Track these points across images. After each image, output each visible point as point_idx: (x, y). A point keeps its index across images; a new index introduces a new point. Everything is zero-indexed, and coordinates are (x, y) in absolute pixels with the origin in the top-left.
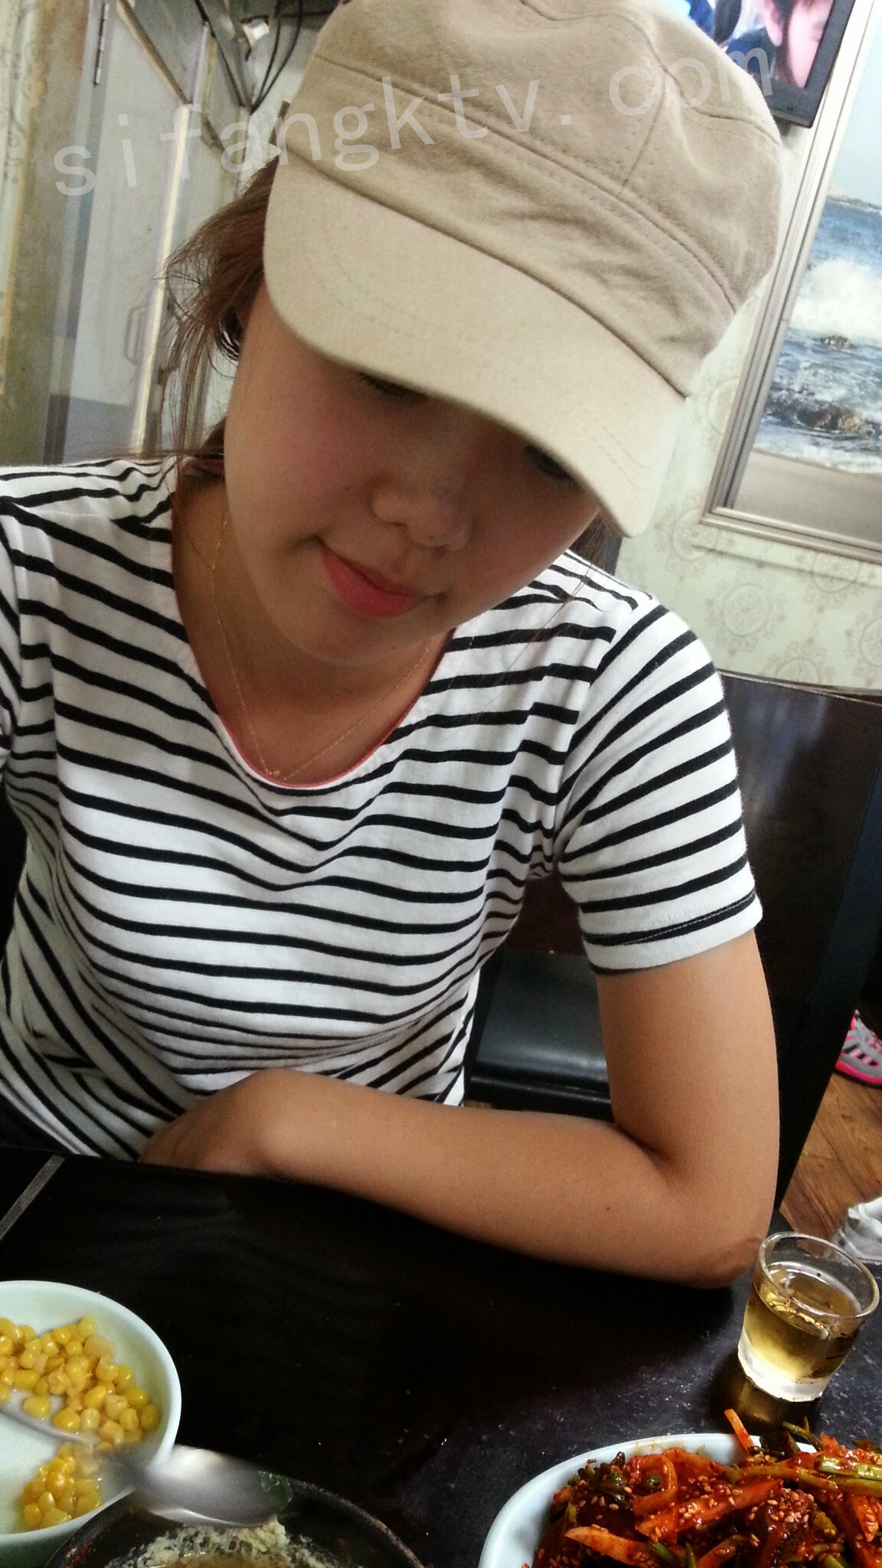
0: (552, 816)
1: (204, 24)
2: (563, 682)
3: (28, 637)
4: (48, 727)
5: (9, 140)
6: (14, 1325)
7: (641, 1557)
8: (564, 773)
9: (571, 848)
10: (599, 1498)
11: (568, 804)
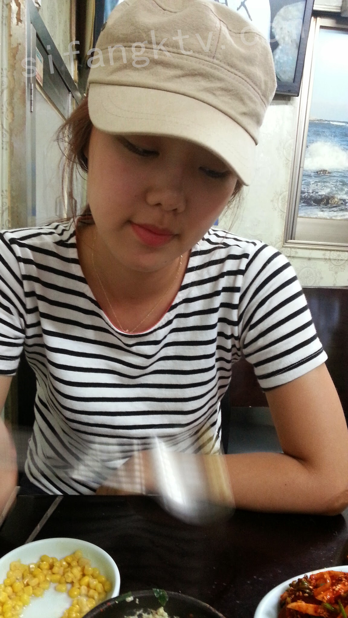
0: (237, 331)
1: (69, 93)
2: (232, 277)
3: (27, 289)
4: (38, 324)
5: (3, 136)
6: (49, 557)
7: (320, 611)
8: (239, 312)
9: (246, 342)
10: (299, 593)
11: (243, 325)
